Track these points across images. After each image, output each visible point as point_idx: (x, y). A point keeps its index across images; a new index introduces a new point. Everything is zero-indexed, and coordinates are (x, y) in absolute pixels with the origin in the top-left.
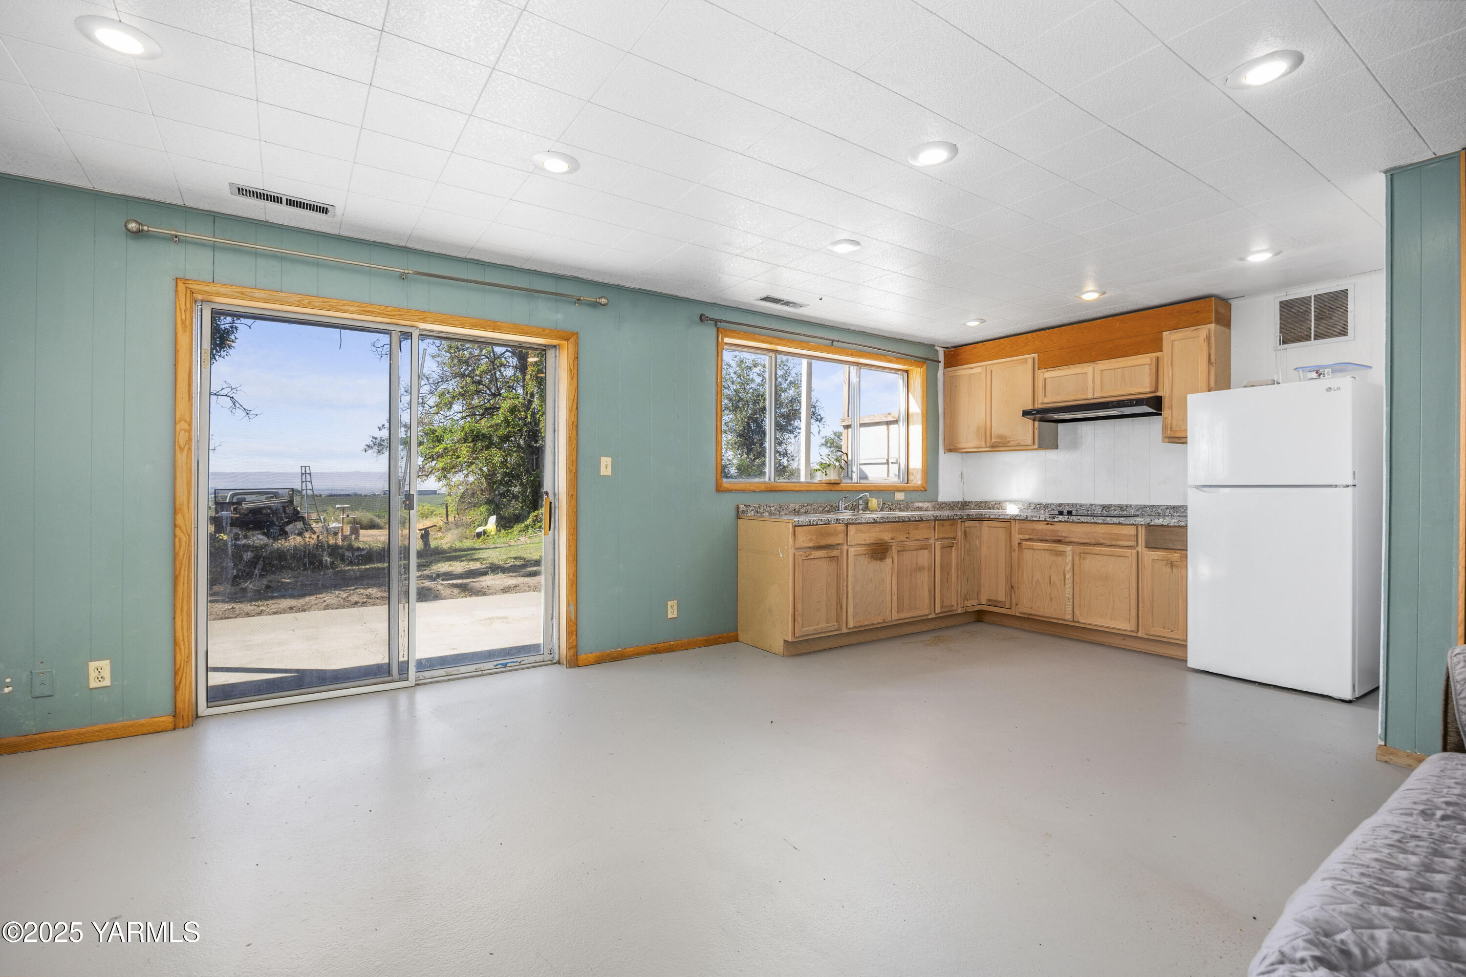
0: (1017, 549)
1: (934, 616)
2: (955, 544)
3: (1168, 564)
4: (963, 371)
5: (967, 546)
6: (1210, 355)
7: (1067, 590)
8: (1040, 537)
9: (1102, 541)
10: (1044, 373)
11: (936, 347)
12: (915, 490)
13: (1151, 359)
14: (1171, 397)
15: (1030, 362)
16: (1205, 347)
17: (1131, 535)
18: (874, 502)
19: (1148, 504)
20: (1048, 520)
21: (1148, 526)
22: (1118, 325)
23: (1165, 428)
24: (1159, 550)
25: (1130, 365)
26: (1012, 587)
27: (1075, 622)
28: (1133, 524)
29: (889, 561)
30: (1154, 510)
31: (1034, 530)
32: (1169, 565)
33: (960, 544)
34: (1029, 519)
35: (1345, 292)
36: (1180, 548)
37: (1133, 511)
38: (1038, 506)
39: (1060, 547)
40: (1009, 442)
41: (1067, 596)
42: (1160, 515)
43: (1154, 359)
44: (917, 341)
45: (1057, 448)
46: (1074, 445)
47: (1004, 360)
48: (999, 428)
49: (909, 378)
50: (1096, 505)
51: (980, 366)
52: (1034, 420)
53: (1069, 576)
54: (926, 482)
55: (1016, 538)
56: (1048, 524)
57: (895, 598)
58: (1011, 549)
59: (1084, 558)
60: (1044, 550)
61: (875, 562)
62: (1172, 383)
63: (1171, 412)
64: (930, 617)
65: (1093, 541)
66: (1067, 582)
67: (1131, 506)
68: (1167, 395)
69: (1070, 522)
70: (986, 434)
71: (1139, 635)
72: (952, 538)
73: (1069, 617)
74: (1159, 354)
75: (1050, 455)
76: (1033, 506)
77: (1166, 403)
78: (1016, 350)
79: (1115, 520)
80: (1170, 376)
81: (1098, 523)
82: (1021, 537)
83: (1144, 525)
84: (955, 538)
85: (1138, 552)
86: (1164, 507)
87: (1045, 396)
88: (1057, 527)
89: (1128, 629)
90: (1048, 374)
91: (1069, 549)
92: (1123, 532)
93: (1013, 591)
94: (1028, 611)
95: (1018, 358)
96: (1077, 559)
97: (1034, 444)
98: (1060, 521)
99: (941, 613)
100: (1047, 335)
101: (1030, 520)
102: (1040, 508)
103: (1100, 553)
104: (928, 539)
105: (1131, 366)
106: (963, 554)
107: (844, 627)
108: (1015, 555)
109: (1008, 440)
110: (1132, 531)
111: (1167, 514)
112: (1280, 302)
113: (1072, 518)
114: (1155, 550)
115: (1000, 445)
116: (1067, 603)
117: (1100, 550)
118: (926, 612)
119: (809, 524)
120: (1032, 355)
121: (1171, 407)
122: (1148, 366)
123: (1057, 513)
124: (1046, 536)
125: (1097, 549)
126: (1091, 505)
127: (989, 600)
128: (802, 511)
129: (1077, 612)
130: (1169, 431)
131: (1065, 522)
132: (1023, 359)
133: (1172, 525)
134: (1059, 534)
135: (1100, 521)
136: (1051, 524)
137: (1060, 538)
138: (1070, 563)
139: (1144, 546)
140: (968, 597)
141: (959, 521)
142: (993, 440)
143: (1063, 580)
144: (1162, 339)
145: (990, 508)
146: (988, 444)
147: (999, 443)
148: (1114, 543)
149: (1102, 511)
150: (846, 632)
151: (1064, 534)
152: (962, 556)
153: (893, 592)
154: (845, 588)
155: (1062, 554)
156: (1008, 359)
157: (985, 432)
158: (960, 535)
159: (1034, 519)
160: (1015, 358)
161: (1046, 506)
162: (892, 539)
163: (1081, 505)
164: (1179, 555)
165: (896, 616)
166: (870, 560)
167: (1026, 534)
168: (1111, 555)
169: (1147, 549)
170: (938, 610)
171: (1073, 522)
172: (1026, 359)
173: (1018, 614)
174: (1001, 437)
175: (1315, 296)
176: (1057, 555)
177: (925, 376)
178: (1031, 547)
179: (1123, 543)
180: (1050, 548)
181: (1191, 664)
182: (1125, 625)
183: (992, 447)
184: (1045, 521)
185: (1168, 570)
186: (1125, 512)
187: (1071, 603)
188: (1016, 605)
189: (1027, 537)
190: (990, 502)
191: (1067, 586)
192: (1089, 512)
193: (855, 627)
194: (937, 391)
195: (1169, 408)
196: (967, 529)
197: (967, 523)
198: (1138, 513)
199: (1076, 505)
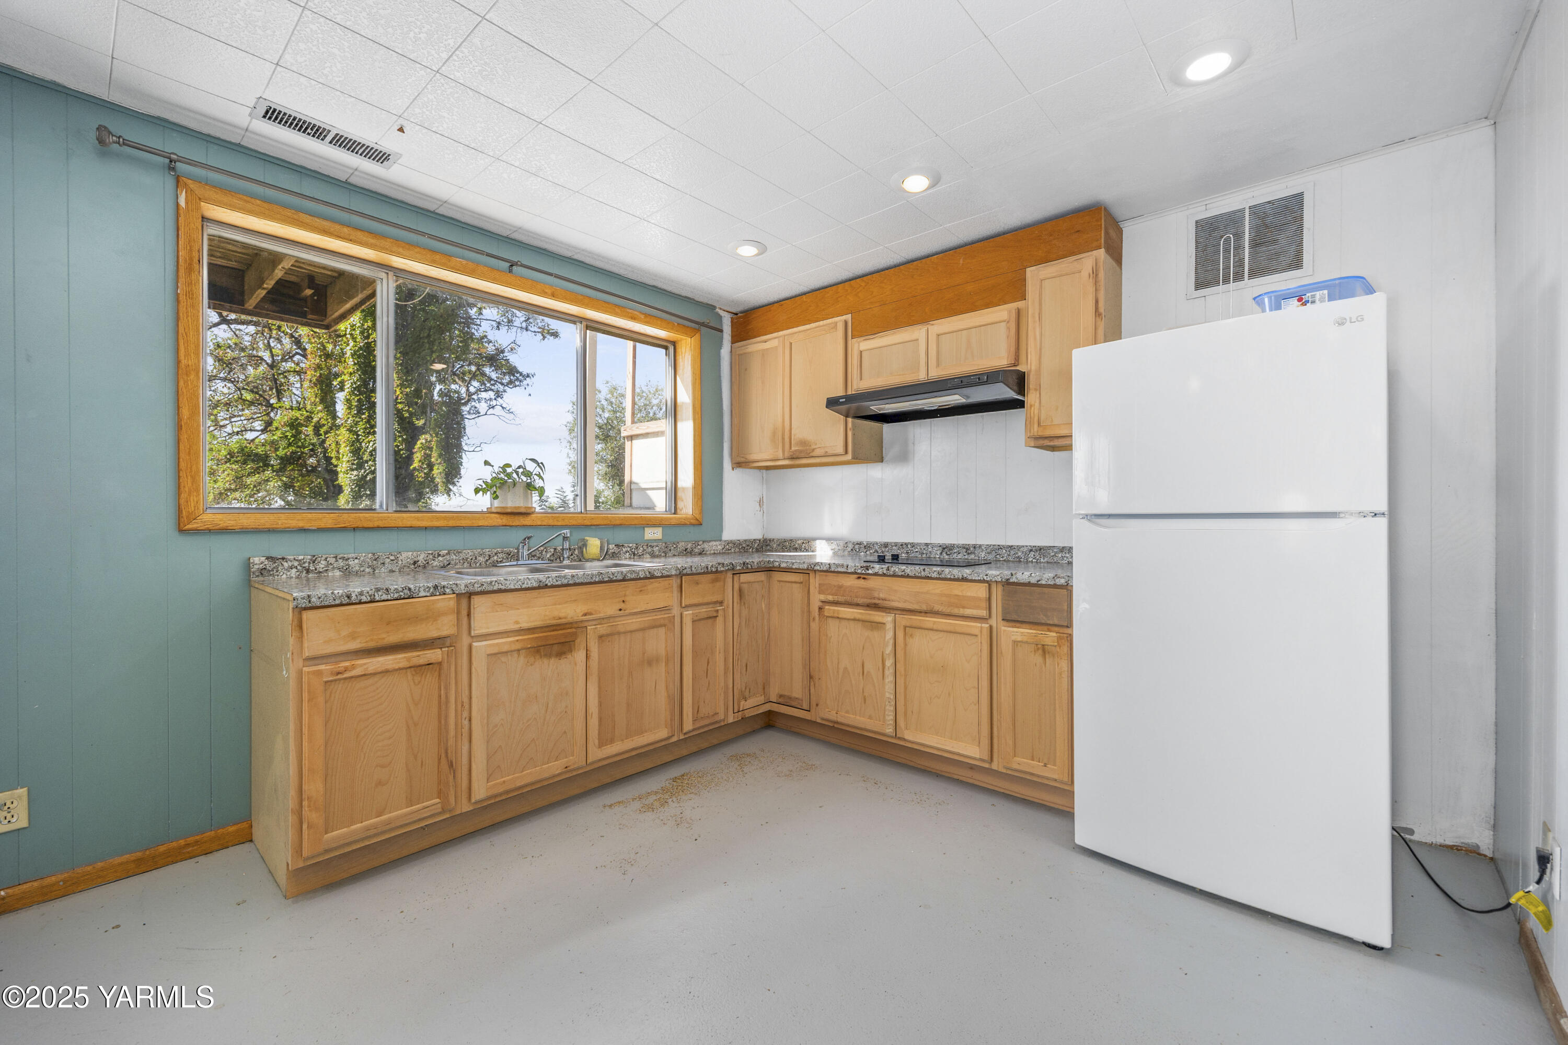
0: (817, 617)
1: (682, 737)
2: (721, 613)
3: (1038, 649)
4: (755, 345)
5: (745, 612)
6: (1097, 302)
7: (887, 687)
8: (848, 599)
9: (937, 607)
10: (859, 343)
11: (717, 310)
12: (682, 525)
13: (1010, 312)
14: (1039, 371)
15: (841, 327)
16: (1091, 289)
17: (980, 599)
18: (594, 545)
19: (1004, 544)
20: (859, 571)
21: (1007, 583)
22: (961, 262)
23: (1028, 423)
24: (1024, 625)
25: (978, 324)
26: (811, 677)
27: (899, 738)
28: (983, 581)
29: (579, 656)
30: (1012, 552)
31: (840, 587)
32: (1040, 651)
33: (731, 611)
34: (833, 569)
35: (1298, 199)
36: (1056, 622)
37: (983, 554)
38: (857, 547)
39: (877, 616)
40: (813, 450)
41: (887, 695)
42: (1020, 561)
43: (1014, 312)
44: (684, 294)
45: (882, 462)
46: (904, 457)
47: (808, 327)
48: (802, 431)
49: (677, 354)
50: (933, 545)
51: (776, 338)
52: (847, 416)
53: (889, 663)
54: (701, 512)
55: (817, 599)
56: (859, 578)
57: (594, 722)
58: (809, 620)
59: (911, 635)
60: (854, 620)
61: (546, 661)
62: (1041, 349)
63: (1038, 395)
64: (675, 739)
65: (924, 608)
66: (887, 672)
67: (980, 546)
68: (1033, 368)
69: (890, 576)
70: (783, 439)
71: (995, 766)
72: (715, 603)
73: (889, 730)
74: (1020, 304)
75: (875, 471)
76: (850, 546)
77: (1031, 382)
78: (823, 310)
79: (957, 572)
80: (1038, 338)
81: (931, 578)
82: (822, 597)
83: (1001, 582)
84: (721, 603)
85: (991, 627)
86: (1025, 549)
87: (861, 379)
88: (873, 583)
89: (978, 756)
90: (865, 345)
91: (888, 619)
92: (969, 594)
93: (812, 684)
94: (832, 716)
95: (825, 322)
96: (900, 635)
97: (846, 452)
98: (876, 574)
99: (693, 730)
100: (863, 284)
101: (834, 572)
102: (860, 548)
103: (935, 627)
104: (666, 609)
105: (980, 326)
106: (736, 627)
107: (464, 800)
108: (814, 626)
109: (813, 447)
110: (980, 591)
111: (1030, 559)
112: (1197, 222)
113: (896, 568)
114: (1018, 625)
115: (802, 455)
116: (887, 708)
117: (935, 622)
118: (663, 733)
119: (345, 600)
120: (844, 317)
121: (1039, 388)
122: (1003, 324)
123: (876, 559)
124: (857, 597)
125: (930, 621)
126: (927, 545)
127: (781, 696)
128: (435, 563)
129: (901, 722)
130: (1036, 426)
131: (884, 575)
132: (832, 323)
133: (1043, 582)
134: (876, 595)
135: (935, 575)
136: (864, 578)
137: (876, 601)
138: (891, 642)
139: (1000, 618)
140: (747, 694)
141: (730, 575)
142: (793, 449)
143: (881, 670)
144: (1025, 280)
145: (796, 550)
146: (787, 455)
147: (801, 451)
148: (956, 611)
149: (941, 553)
150: (471, 808)
151: (882, 596)
152: (736, 631)
153: (590, 712)
154: (466, 722)
155: (879, 626)
156: (813, 325)
157: (783, 436)
158: (729, 595)
159: (840, 569)
160: (821, 323)
161: (868, 547)
162: (585, 615)
163: (913, 545)
164: (1054, 634)
165: (597, 754)
166: (532, 659)
167: (829, 594)
168: (950, 632)
169: (1005, 623)
170: (688, 726)
171: (894, 575)
172: (836, 323)
173: (819, 721)
174: (803, 443)
175: (1250, 208)
176: (872, 629)
177: (698, 351)
178: (836, 615)
179: (968, 612)
180: (863, 617)
181: (1080, 840)
182: (972, 750)
183: (792, 458)
184: (855, 573)
185: (1038, 659)
186: (972, 556)
187: (892, 708)
188: (817, 705)
189: (830, 598)
190: (796, 540)
191: (887, 681)
192: (924, 556)
193: (489, 798)
194: (720, 376)
195: (1036, 390)
196: (745, 586)
197: (744, 578)
198: (990, 557)
199: (906, 544)
